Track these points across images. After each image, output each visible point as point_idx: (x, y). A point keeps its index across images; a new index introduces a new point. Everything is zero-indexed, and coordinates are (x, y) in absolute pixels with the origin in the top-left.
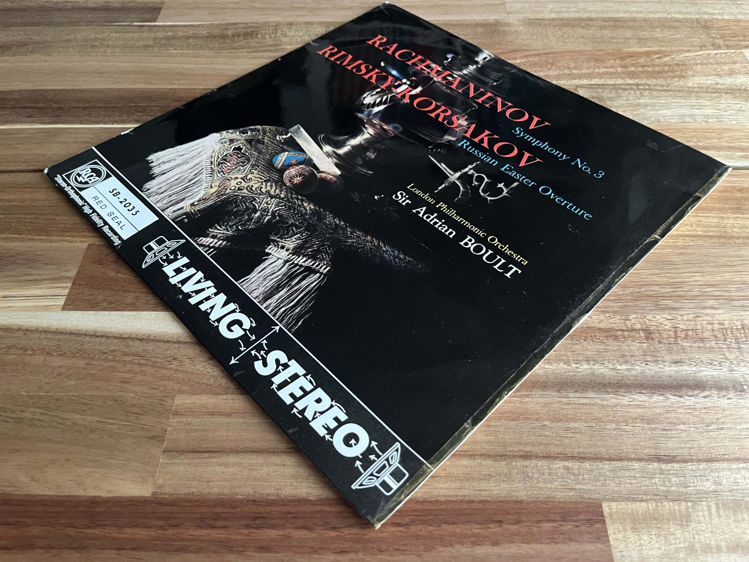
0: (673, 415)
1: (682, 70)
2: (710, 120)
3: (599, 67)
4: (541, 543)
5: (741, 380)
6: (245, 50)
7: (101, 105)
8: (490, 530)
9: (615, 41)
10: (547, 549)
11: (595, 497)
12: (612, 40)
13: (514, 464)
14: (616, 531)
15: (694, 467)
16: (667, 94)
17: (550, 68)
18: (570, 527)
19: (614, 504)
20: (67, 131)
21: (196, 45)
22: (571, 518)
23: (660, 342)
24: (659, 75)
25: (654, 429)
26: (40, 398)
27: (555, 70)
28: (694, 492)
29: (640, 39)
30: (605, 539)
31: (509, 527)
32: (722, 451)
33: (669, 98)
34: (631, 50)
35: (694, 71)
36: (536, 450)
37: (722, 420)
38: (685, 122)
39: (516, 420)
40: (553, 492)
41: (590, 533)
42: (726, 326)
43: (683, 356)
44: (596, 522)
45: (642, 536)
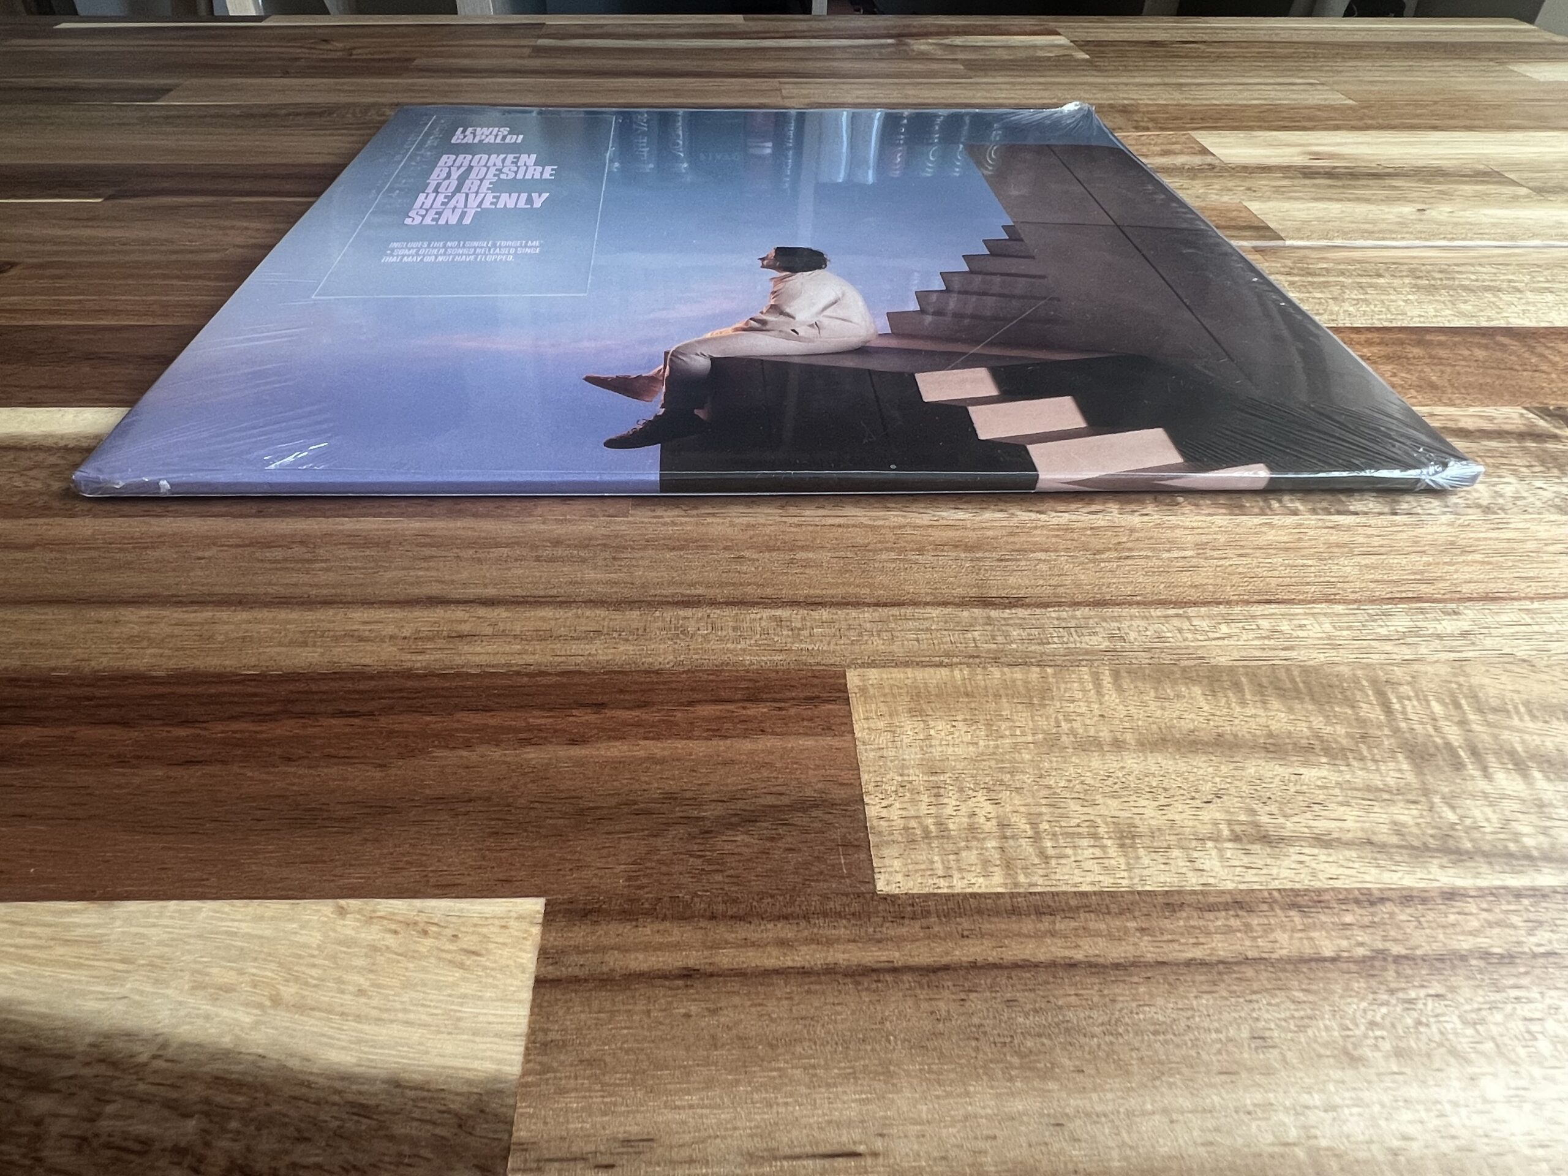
0: (1024, 539)
4: (689, 738)
8: (571, 719)
10: (702, 747)
11: (832, 661)
13: (657, 614)
14: (873, 715)
15: (1064, 614)
18: (765, 710)
19: (873, 674)
22: (770, 696)
25: (978, 559)
28: (1062, 652)
30: (846, 727)
31: (620, 713)
32: (1129, 590)
36: (711, 593)
37: (1129, 545)
39: (681, 549)
40: (736, 655)
41: (811, 720)
44: (827, 702)
45: (932, 724)
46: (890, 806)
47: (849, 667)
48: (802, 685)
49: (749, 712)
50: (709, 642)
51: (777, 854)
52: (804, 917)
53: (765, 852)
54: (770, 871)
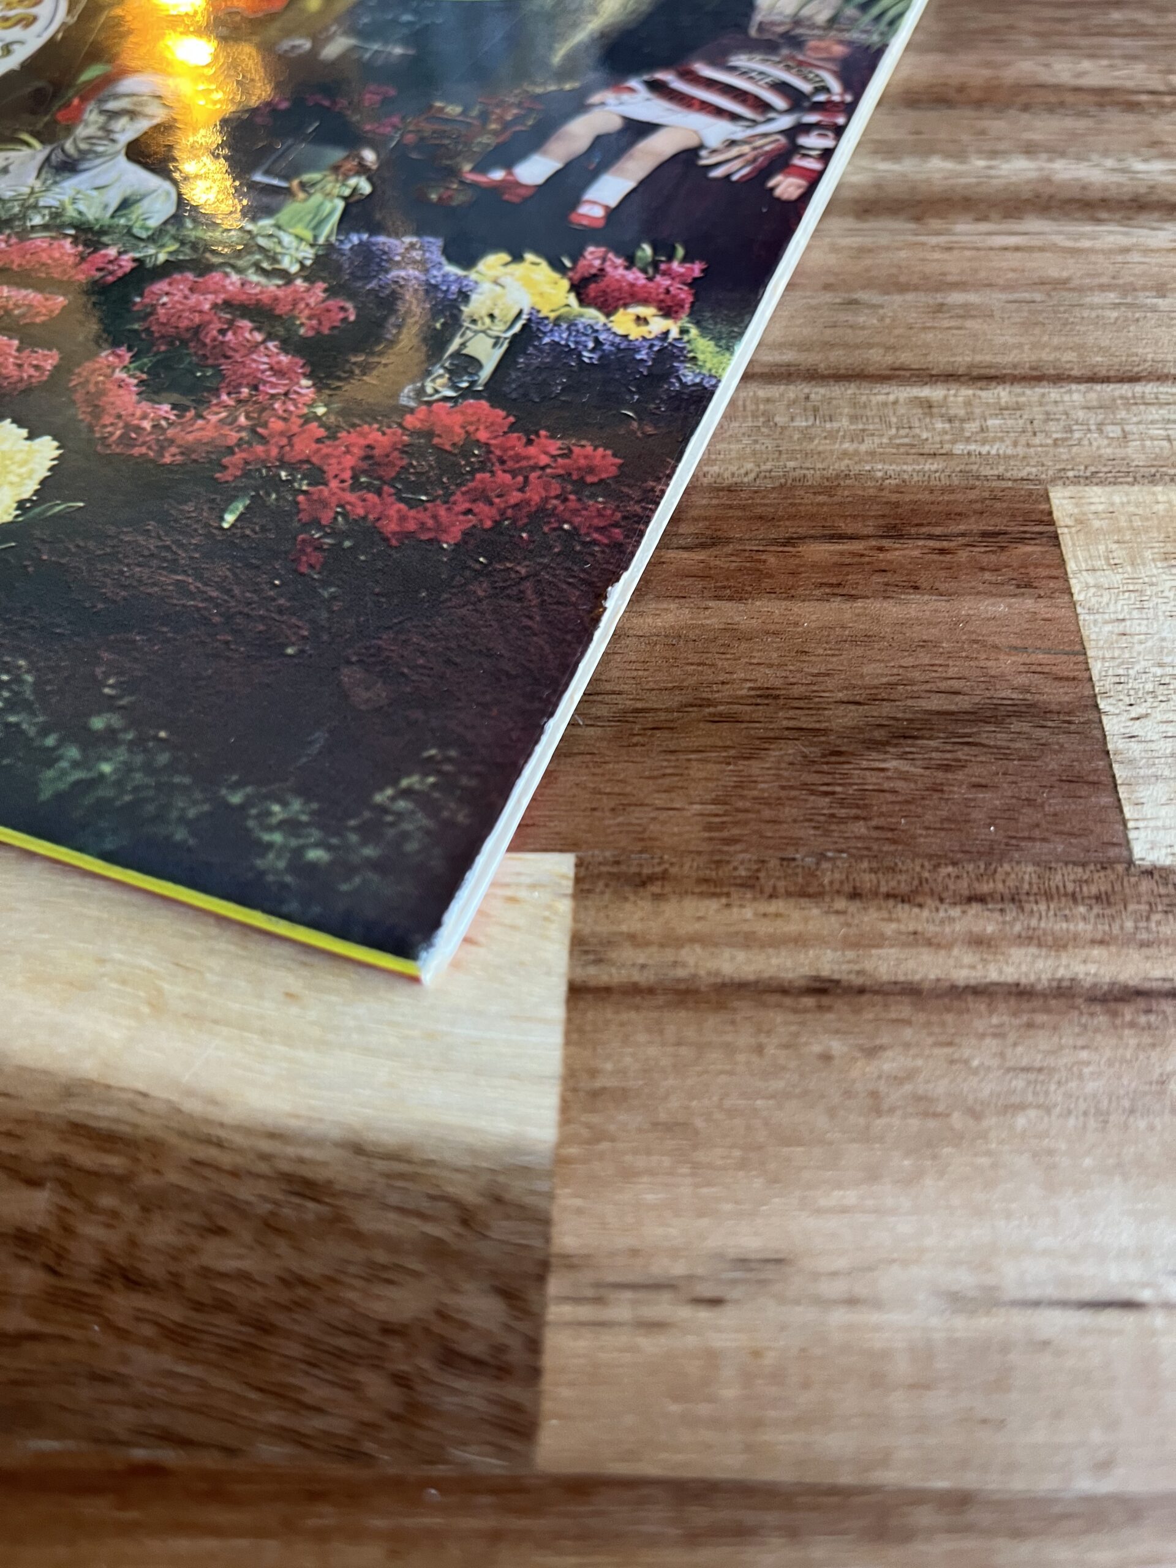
46: (1147, 715)
47: (1053, 480)
48: (975, 512)
49: (889, 556)
50: (811, 439)
51: (959, 793)
52: (1013, 900)
53: (937, 789)
54: (948, 820)
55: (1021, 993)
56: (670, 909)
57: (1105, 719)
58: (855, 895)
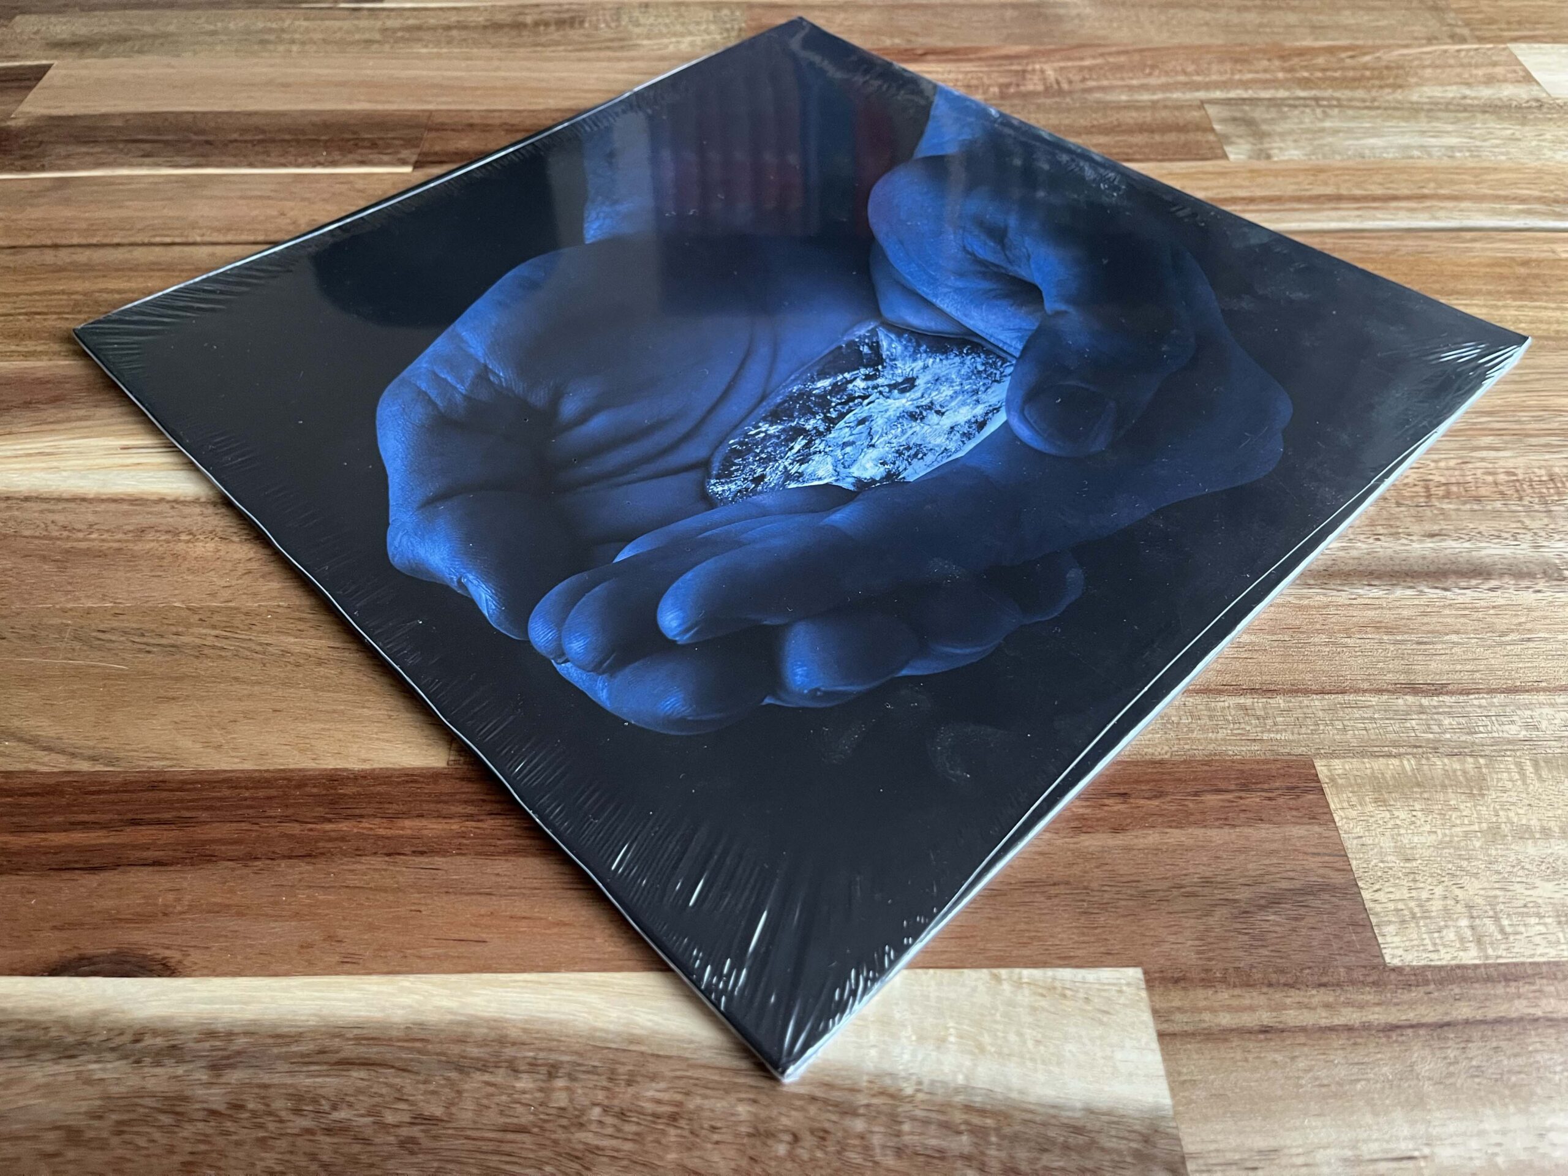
0: (1434, 620)
1: (1396, 77)
2: (1458, 154)
3: (1240, 71)
4: (1205, 826)
5: (1557, 561)
6: (561, 48)
7: (287, 137)
8: (1106, 808)
9: (1268, 30)
10: (1218, 836)
11: (1299, 751)
12: (1261, 30)
14: (1344, 804)
15: (1484, 702)
16: (1373, 113)
17: (1150, 74)
18: (1258, 800)
19: (1337, 763)
20: (224, 178)
21: (465, 40)
22: (1259, 786)
23: (1398, 504)
24: (1356, 84)
25: (1401, 642)
26: (213, 611)
27: (1159, 77)
28: (1489, 742)
29: (1314, 27)
30: (1327, 817)
31: (1142, 802)
32: (1534, 676)
33: (1379, 120)
34: (1297, 44)
35: (1420, 78)
37: (1529, 626)
38: (1411, 157)
40: (1219, 745)
41: (1297, 809)
42: (1521, 477)
43: (1443, 525)
44: (1306, 792)
45: (1396, 813)
46: (1380, 889)
47: (1316, 755)
48: (1281, 775)
49: (1245, 802)
51: (1304, 931)
52: (1338, 985)
53: (1294, 930)
54: (1302, 946)
55: (1349, 1029)
56: (1191, 994)
57: (1362, 892)
58: (1270, 985)
